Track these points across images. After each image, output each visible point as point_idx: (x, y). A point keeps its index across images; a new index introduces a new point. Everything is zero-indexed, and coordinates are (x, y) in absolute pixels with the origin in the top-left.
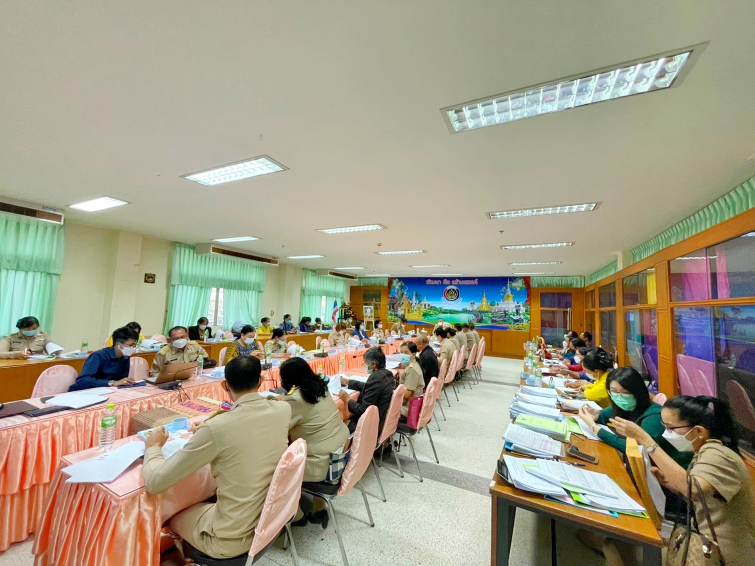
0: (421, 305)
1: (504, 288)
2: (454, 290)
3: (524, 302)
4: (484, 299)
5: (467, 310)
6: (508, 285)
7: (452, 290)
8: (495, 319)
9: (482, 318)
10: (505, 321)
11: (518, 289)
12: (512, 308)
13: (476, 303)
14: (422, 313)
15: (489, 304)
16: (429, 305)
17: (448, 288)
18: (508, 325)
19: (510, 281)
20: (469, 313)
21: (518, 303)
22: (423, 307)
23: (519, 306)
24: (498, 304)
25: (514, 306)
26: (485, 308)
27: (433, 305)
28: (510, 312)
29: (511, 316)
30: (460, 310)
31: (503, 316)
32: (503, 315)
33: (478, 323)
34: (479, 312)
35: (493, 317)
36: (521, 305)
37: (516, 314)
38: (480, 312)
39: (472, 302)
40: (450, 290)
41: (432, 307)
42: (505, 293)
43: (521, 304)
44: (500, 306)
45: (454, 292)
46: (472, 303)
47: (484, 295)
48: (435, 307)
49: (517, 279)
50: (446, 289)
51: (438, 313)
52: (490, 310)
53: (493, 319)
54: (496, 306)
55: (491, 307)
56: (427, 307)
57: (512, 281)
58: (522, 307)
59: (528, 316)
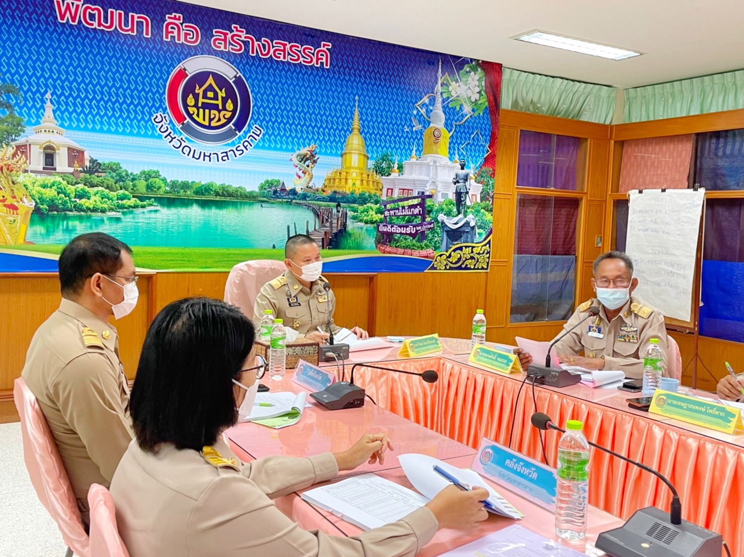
0: (23, 149)
1: (426, 100)
2: (221, 81)
3: (481, 161)
4: (355, 141)
5: (283, 190)
6: (439, 88)
7: (211, 81)
8: (388, 229)
9: (344, 225)
10: (423, 236)
11: (467, 109)
12: (445, 183)
13: (321, 159)
14: (28, 205)
15: (371, 163)
16: (75, 155)
17: (194, 65)
18: (430, 251)
19: (443, 74)
20: (290, 203)
21: (462, 168)
22: (37, 161)
23: (466, 179)
24: (400, 168)
25: (451, 178)
26: (353, 185)
27: (104, 157)
28: (439, 199)
29: (441, 217)
30: (252, 186)
31: (416, 216)
32: (416, 211)
33: (327, 251)
34: (332, 199)
35: (384, 221)
36: (471, 175)
37: (455, 210)
38: (337, 199)
39: (304, 151)
40: (201, 77)
41: (96, 167)
42: (426, 123)
43: (471, 171)
44: (407, 175)
45: (222, 94)
46: (304, 159)
47: (356, 124)
48: (113, 168)
49: (467, 68)
50: (182, 74)
51: (133, 201)
52: (371, 189)
53: (382, 228)
54: (395, 175)
55: (378, 177)
56: (62, 162)
57: (452, 73)
58: (473, 181)
59: (489, 217)
